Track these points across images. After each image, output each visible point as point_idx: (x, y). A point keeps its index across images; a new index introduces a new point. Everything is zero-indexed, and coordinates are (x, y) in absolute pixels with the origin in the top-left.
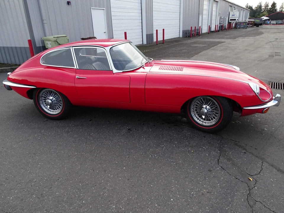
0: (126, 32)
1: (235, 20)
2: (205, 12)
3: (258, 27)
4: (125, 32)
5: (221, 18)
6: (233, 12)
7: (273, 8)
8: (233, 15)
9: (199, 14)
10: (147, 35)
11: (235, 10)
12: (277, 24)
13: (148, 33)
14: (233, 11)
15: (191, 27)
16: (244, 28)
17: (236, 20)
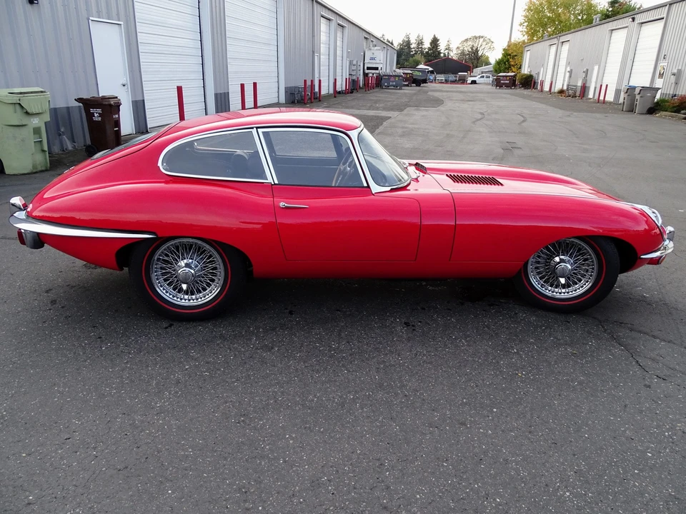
0: (181, 87)
1: (377, 69)
2: (323, 49)
3: (419, 86)
4: (178, 87)
5: (351, 63)
6: (372, 51)
7: (433, 47)
8: (372, 59)
9: (313, 52)
10: (216, 95)
11: (376, 48)
12: (447, 81)
13: (219, 92)
14: (370, 49)
15: (305, 81)
16: (396, 87)
17: (380, 69)
